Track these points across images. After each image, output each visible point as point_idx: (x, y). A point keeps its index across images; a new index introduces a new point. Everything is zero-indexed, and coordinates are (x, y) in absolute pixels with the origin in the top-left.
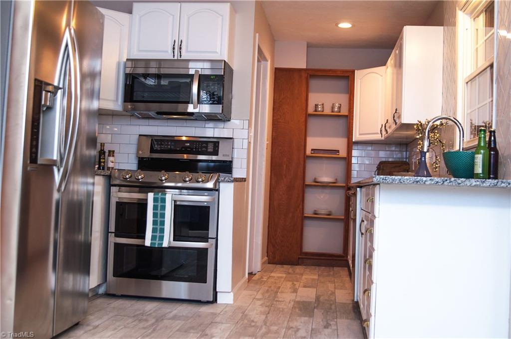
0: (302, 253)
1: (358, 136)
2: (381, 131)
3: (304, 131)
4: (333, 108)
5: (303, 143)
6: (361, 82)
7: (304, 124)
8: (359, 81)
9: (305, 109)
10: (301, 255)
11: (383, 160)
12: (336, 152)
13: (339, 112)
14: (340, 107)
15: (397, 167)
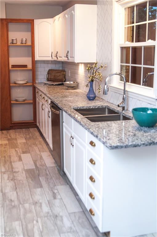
0: (11, 123)
1: (38, 58)
2: (52, 56)
3: (7, 56)
4: (22, 41)
5: (7, 63)
6: (38, 27)
7: (7, 51)
8: (37, 26)
9: (7, 43)
10: (11, 124)
11: (50, 68)
12: (25, 66)
13: (26, 44)
14: (26, 41)
15: (58, 72)
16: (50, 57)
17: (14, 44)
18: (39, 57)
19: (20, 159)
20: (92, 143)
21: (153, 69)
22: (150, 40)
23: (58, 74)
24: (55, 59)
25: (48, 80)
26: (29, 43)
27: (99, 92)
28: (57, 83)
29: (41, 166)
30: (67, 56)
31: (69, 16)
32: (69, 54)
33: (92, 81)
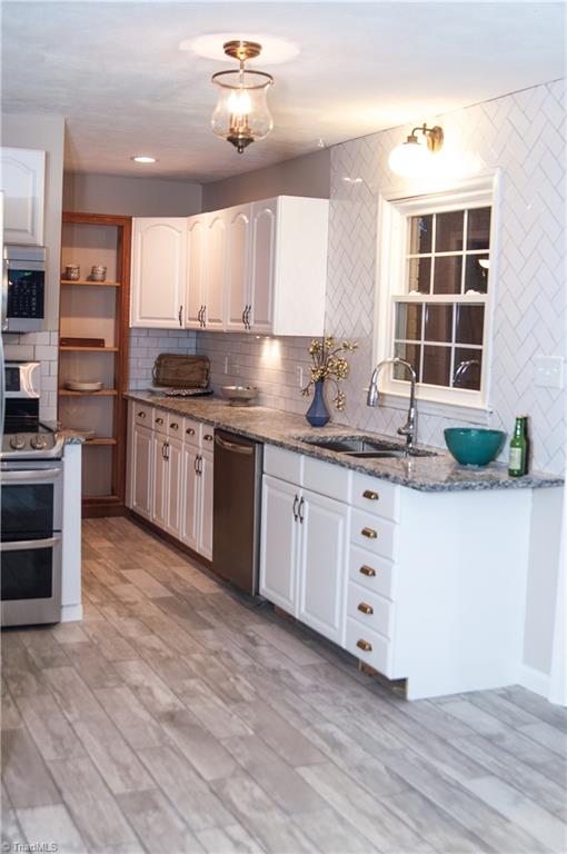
1: (138, 320)
2: (180, 317)
4: (93, 273)
6: (142, 237)
11: (165, 351)
12: (99, 343)
13: (102, 281)
14: (104, 273)
15: (189, 363)
16: (174, 319)
17: (74, 280)
18: (141, 318)
19: (124, 580)
20: (368, 495)
21: (481, 351)
22: (471, 292)
23: (188, 368)
24: (196, 325)
25: (157, 383)
26: (111, 280)
27: (338, 407)
28: (191, 392)
29: (186, 591)
30: (245, 319)
31: (256, 220)
32: (252, 316)
33: (322, 379)
